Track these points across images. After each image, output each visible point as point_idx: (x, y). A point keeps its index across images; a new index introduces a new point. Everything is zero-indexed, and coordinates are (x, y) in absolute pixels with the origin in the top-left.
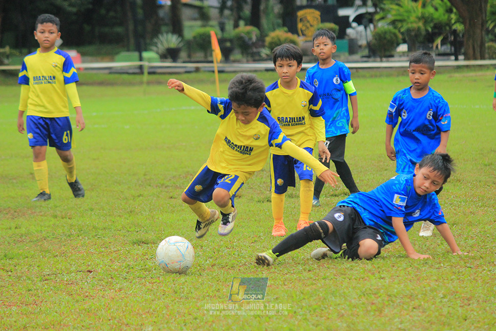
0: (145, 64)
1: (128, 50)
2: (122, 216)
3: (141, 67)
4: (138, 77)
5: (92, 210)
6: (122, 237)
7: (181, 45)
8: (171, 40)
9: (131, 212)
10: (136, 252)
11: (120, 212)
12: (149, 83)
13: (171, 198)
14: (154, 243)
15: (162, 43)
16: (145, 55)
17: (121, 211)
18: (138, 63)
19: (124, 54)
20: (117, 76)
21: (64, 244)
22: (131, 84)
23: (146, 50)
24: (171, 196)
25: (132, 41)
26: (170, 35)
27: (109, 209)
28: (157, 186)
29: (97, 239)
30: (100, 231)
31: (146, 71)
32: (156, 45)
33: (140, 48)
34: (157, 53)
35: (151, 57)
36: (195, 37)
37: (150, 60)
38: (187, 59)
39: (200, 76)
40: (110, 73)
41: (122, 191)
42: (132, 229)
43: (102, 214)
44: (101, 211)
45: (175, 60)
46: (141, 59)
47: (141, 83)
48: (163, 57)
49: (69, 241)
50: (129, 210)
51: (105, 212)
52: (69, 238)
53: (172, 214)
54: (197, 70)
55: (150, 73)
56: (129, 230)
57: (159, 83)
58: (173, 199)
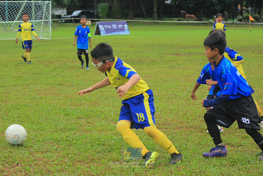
0: (234, 22)
1: (231, 19)
3: (233, 23)
4: (233, 25)
7: (243, 18)
8: (240, 17)
12: (235, 26)
15: (238, 18)
16: (234, 20)
18: (233, 22)
19: (230, 20)
20: (228, 25)
22: (231, 26)
23: (235, 19)
25: (232, 17)
26: (240, 16)
31: (234, 24)
32: (237, 18)
33: (233, 19)
34: (237, 20)
35: (236, 21)
36: (246, 17)
37: (235, 21)
38: (243, 21)
39: (246, 25)
40: (227, 24)
45: (241, 21)
46: (233, 21)
47: (233, 26)
48: (238, 21)
54: (246, 24)
55: (235, 24)
57: (237, 26)
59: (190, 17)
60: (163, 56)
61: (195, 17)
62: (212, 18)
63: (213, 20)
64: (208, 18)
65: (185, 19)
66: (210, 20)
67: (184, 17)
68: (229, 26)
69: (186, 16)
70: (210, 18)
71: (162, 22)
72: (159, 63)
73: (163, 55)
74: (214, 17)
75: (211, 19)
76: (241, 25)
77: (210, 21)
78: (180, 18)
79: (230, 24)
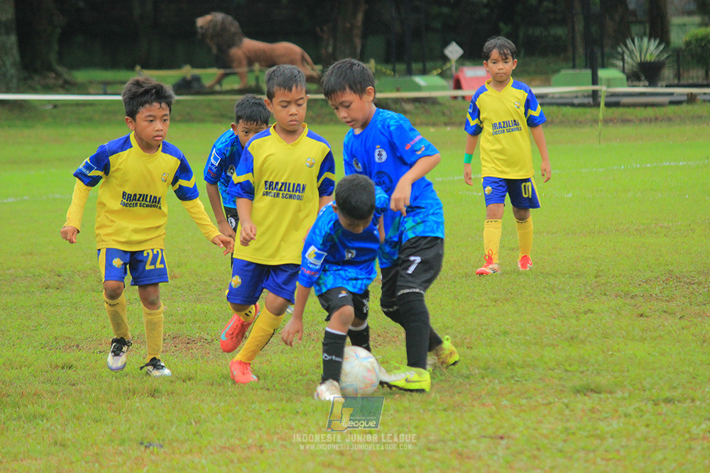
0: (602, 89)
1: (574, 67)
2: (557, 345)
3: (595, 94)
4: (590, 112)
5: (506, 333)
6: (556, 381)
7: (665, 56)
9: (572, 338)
10: (580, 406)
11: (554, 339)
12: (607, 121)
13: (641, 316)
14: (611, 392)
15: (631, 52)
16: (602, 73)
17: (555, 337)
18: (590, 88)
19: (566, 73)
20: (555, 109)
21: (460, 390)
22: (577, 123)
23: (603, 66)
24: (640, 312)
25: (581, 50)
26: (645, 41)
27: (535, 334)
28: (616, 297)
29: (515, 384)
30: (520, 371)
31: (602, 101)
32: (621, 57)
33: (594, 63)
34: (623, 71)
35: (612, 78)
36: (687, 44)
37: (609, 82)
38: (672, 79)
39: (696, 108)
41: (557, 302)
42: (573, 368)
43: (523, 342)
44: (522, 336)
45: (652, 83)
46: (595, 81)
47: (595, 121)
48: (633, 77)
49: (468, 386)
50: (568, 335)
51: (528, 338)
52: (467, 380)
53: (642, 343)
54: (691, 99)
55: (608, 105)
56: (568, 368)
57: (625, 121)
58: (645, 319)
59: (269, 61)
60: (68, 357)
61: (303, 58)
62: (431, 59)
63: (442, 75)
64: (401, 67)
65: (226, 75)
66: (420, 80)
67: (223, 61)
68: (565, 122)
69: (235, 52)
70: (415, 66)
71: (56, 105)
72: (43, 411)
73: (68, 348)
74: (445, 59)
75: (424, 72)
76: (650, 112)
77: (419, 88)
78: (194, 66)
79: (572, 105)
